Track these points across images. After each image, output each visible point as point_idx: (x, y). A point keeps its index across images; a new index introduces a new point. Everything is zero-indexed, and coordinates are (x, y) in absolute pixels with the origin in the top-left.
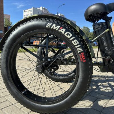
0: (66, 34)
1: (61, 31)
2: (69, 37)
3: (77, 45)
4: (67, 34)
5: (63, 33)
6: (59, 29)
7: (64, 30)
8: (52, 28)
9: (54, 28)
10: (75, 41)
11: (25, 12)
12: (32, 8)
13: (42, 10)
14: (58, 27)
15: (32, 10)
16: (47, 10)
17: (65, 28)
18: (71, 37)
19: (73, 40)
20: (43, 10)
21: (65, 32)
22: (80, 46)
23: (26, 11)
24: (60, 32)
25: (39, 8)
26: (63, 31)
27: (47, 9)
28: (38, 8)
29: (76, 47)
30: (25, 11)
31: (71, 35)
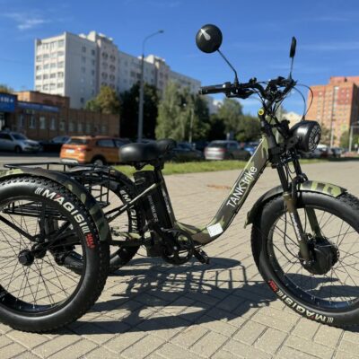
0: (64, 206)
1: (57, 200)
2: (69, 209)
3: (82, 222)
4: (67, 206)
5: (61, 203)
6: (54, 197)
7: (63, 199)
8: (43, 194)
9: (48, 196)
10: (78, 216)
11: (41, 47)
12: (62, 34)
13: (96, 41)
14: (54, 194)
15: (62, 40)
16: (111, 42)
17: (64, 197)
18: (72, 211)
19: (76, 214)
20: (99, 42)
21: (64, 202)
22: (85, 223)
23: (43, 41)
24: (56, 202)
25: (87, 34)
26: (61, 200)
27: (111, 39)
28: (82, 36)
29: (81, 225)
30: (39, 43)
31: (73, 207)
